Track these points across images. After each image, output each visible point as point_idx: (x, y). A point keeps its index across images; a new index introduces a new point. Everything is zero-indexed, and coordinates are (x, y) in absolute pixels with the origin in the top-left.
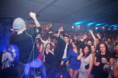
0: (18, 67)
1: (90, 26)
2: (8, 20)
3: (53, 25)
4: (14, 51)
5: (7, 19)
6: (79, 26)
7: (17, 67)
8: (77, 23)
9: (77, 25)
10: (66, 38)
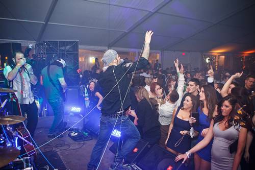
0: (84, 144)
1: (247, 57)
2: (68, 47)
3: (162, 55)
4: (80, 111)
5: (67, 45)
6: (223, 57)
7: (83, 142)
8: (216, 52)
9: (217, 55)
10: (191, 85)
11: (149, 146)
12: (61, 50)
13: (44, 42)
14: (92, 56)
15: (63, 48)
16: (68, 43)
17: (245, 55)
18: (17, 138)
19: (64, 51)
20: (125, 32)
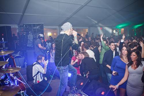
2: (38, 27)
3: (89, 30)
11: (89, 81)
12: (33, 29)
13: (24, 25)
14: (49, 32)
15: (35, 28)
16: (38, 25)
17: (135, 28)
18: (16, 80)
19: (35, 29)
20: (68, 18)
